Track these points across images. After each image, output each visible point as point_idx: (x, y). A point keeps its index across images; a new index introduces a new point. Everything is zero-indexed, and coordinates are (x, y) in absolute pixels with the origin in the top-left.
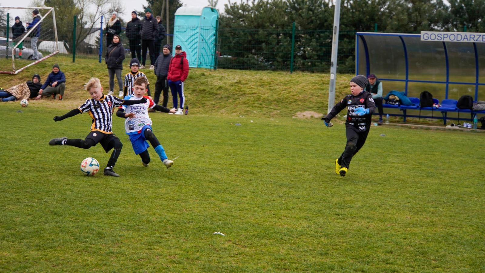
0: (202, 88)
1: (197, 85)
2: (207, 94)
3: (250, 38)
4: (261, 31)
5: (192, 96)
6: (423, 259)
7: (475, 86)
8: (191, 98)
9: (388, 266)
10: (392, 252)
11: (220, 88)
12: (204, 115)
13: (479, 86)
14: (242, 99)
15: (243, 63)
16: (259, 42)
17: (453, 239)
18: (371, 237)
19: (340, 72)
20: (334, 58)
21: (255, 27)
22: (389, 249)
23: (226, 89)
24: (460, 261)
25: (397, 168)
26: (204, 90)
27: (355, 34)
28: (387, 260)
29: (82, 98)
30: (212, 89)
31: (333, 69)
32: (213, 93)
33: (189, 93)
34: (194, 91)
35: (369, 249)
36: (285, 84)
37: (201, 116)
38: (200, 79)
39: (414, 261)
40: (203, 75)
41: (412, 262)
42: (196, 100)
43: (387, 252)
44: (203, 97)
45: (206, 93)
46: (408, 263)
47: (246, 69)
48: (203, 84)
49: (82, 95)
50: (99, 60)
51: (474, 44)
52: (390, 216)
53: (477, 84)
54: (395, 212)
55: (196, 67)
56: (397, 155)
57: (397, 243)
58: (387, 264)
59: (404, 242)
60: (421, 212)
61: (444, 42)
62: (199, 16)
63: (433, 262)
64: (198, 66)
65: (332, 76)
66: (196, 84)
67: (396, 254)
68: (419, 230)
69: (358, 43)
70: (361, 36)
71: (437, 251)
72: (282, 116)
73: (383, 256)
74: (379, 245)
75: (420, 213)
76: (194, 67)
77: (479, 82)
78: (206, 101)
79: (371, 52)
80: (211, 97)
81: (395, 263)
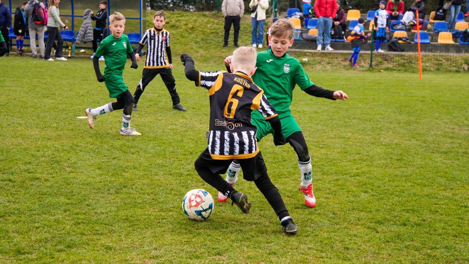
6: (58, 167)
7: (71, 18)
9: (31, 174)
10: (30, 163)
13: (75, 18)
17: (79, 148)
18: (8, 152)
22: (27, 161)
24: (90, 166)
25: (15, 91)
28: (28, 170)
35: (10, 161)
39: (51, 169)
41: (50, 170)
43: (26, 163)
46: (47, 171)
52: (20, 133)
53: (73, 16)
54: (24, 129)
56: (12, 79)
57: (33, 155)
58: (29, 173)
59: (38, 154)
60: (46, 127)
63: (67, 168)
67: (35, 164)
68: (49, 143)
71: (69, 159)
73: (23, 167)
74: (18, 157)
75: (45, 129)
77: (75, 15)
81: (36, 172)
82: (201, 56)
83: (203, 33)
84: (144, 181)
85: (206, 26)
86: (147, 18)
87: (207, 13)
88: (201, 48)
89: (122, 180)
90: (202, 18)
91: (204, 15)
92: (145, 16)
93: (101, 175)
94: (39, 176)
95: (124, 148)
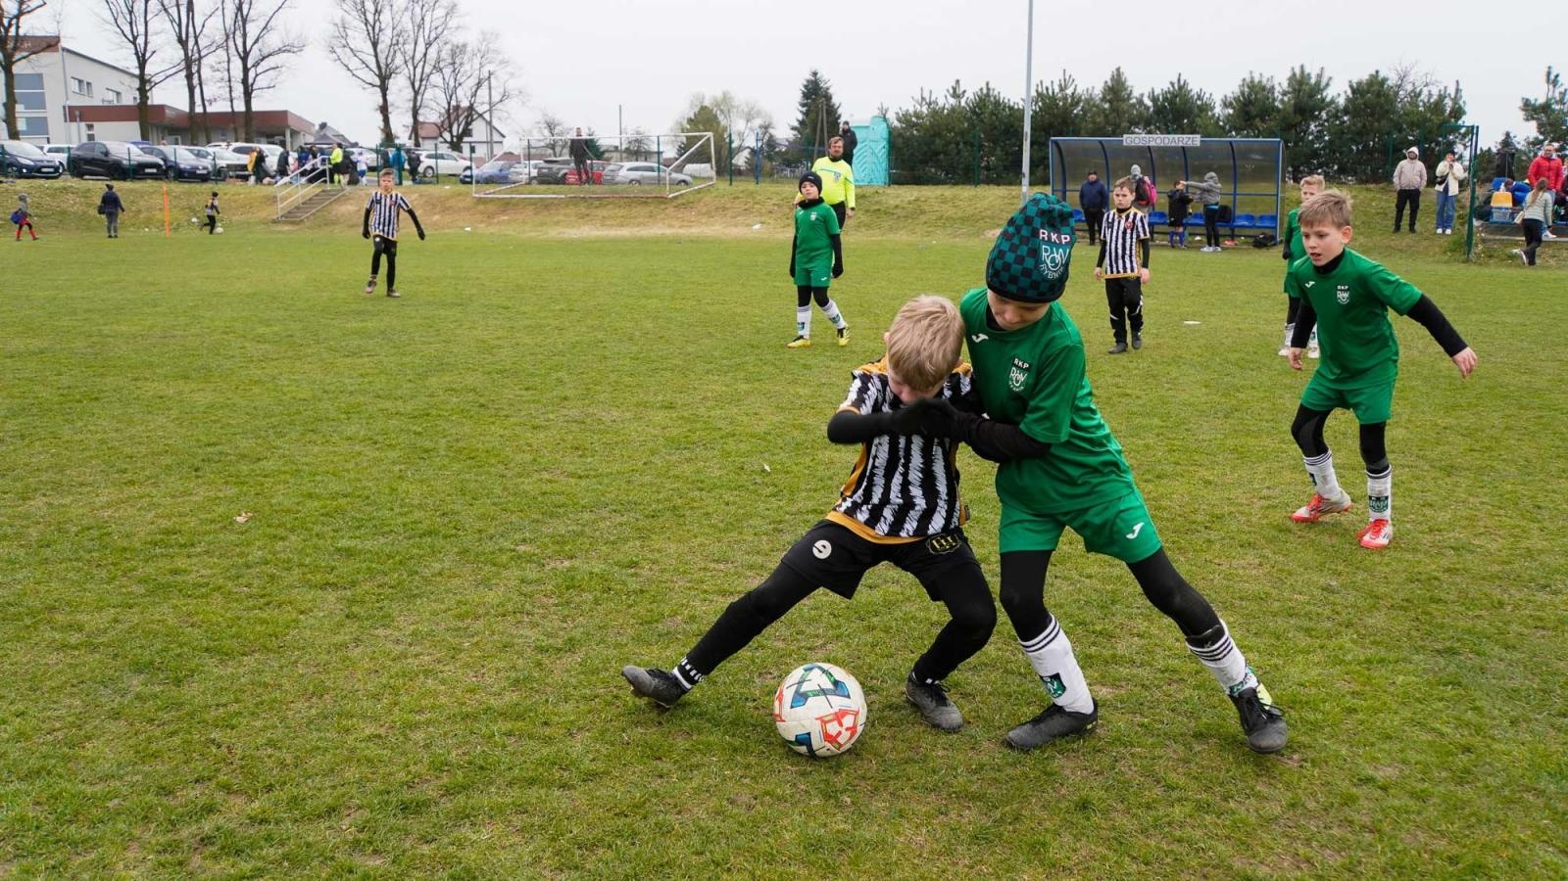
0: (877, 207)
2: (882, 214)
3: (925, 149)
4: (938, 141)
11: (897, 207)
12: (880, 238)
14: (923, 218)
15: (919, 177)
16: (937, 154)
17: (1183, 361)
19: (1032, 184)
20: (1026, 168)
21: (931, 136)
23: (903, 208)
24: (1194, 382)
27: (1048, 139)
30: (886, 208)
31: (1026, 181)
32: (889, 213)
34: (867, 211)
36: (971, 200)
38: (873, 197)
40: (877, 192)
47: (923, 184)
51: (1183, 148)
61: (1149, 147)
62: (867, 127)
63: (1165, 385)
65: (1025, 188)
69: (1051, 151)
70: (1056, 142)
72: (969, 236)
78: (882, 221)
79: (1067, 160)
81: (1126, 387)
82: (1361, 245)
83: (1365, 213)
84: (1264, 405)
85: (1370, 205)
86: (1287, 195)
87: (1372, 186)
88: (1362, 234)
89: (1234, 402)
90: (1364, 193)
91: (1367, 190)
92: (1283, 192)
93: (1207, 395)
94: (1129, 391)
95: (1241, 363)
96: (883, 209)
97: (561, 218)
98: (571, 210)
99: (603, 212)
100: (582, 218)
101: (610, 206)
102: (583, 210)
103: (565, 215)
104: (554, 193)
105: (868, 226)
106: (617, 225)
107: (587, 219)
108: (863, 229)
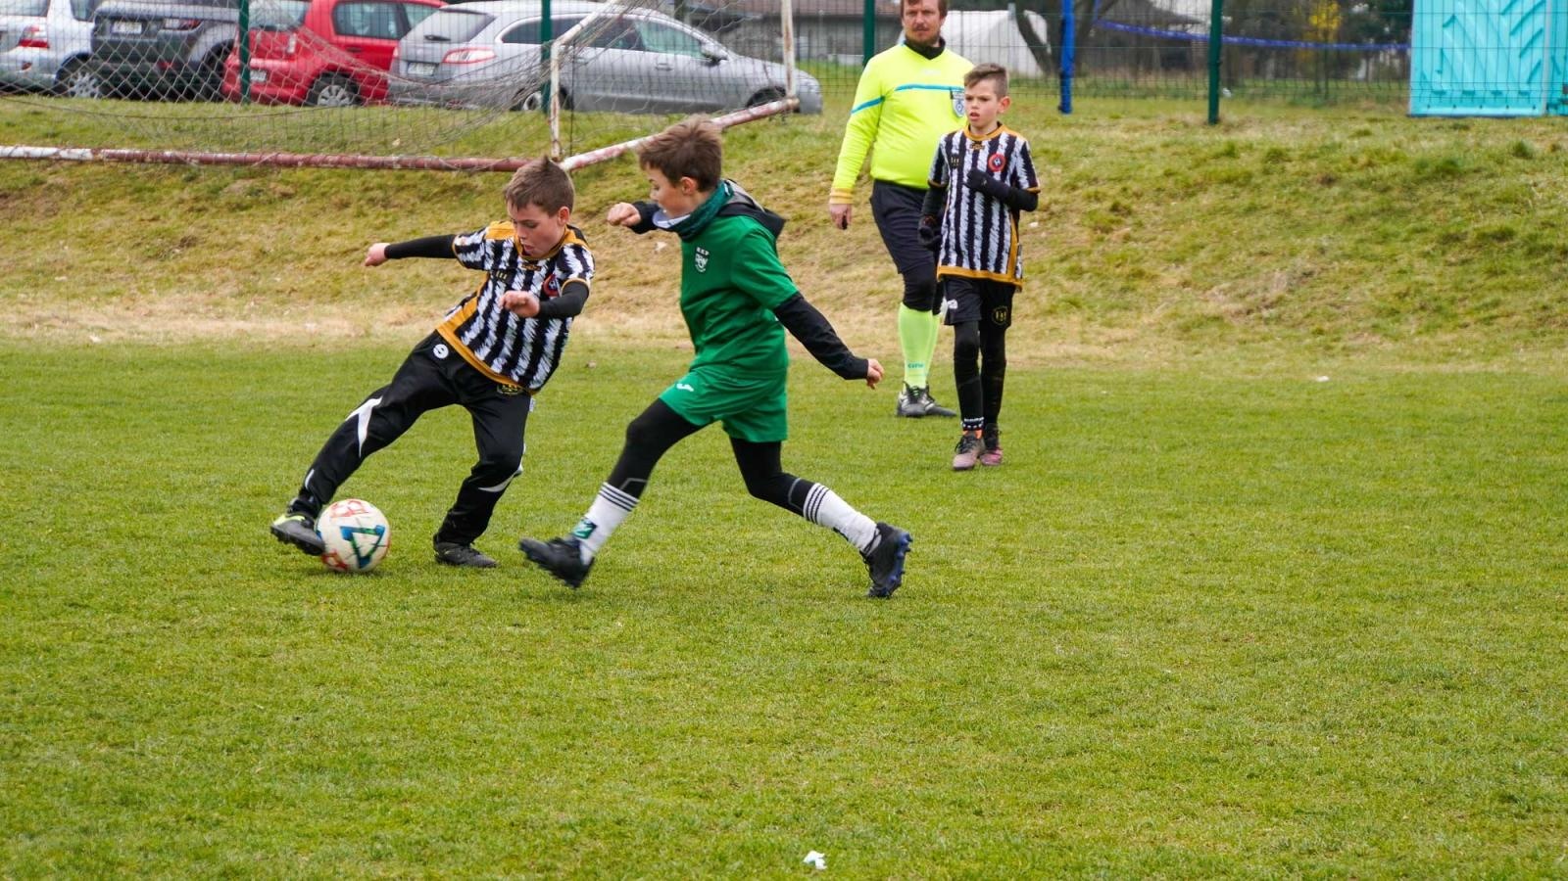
0: (1494, 222)
1: (1473, 209)
2: (1519, 252)
5: (1438, 269)
8: (1430, 279)
26: (1504, 235)
29: (874, 299)
30: (1547, 224)
32: (1547, 248)
33: (1426, 255)
34: (1450, 239)
37: (1468, 369)
38: (1492, 176)
40: (1521, 152)
42: (1457, 288)
44: (1493, 273)
45: (1511, 249)
48: (1506, 201)
49: (876, 287)
50: (1057, 101)
55: (1539, 111)
64: (1548, 107)
66: (1466, 205)
76: (1527, 111)
78: (1505, 289)
80: (1533, 267)
96: (1523, 229)
97: (70, 252)
98: (112, 221)
99: (261, 231)
100: (159, 255)
101: (295, 206)
102: (175, 222)
103: (86, 239)
104: (52, 137)
105: (1437, 312)
106: (314, 294)
107: (189, 257)
108: (1411, 326)
